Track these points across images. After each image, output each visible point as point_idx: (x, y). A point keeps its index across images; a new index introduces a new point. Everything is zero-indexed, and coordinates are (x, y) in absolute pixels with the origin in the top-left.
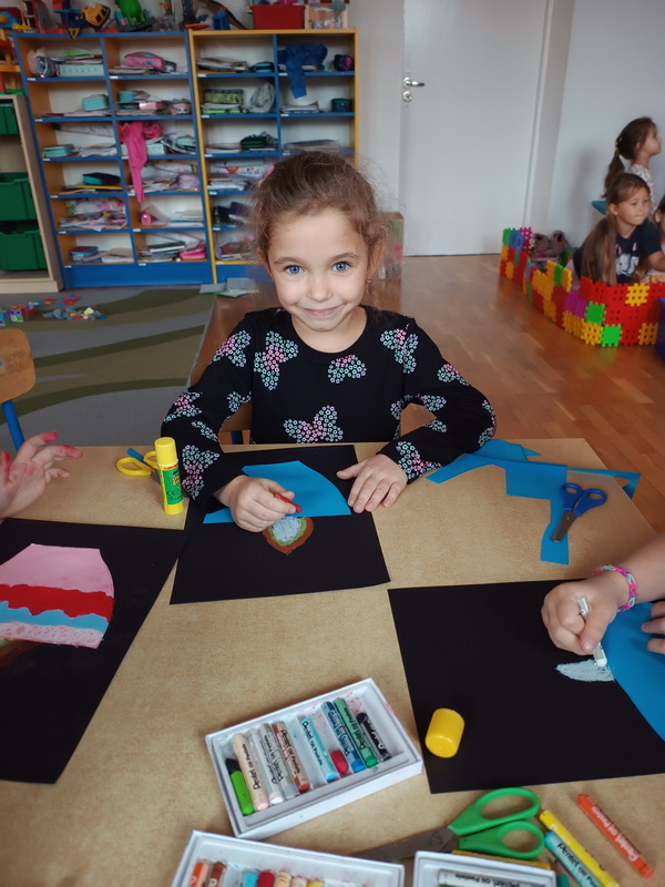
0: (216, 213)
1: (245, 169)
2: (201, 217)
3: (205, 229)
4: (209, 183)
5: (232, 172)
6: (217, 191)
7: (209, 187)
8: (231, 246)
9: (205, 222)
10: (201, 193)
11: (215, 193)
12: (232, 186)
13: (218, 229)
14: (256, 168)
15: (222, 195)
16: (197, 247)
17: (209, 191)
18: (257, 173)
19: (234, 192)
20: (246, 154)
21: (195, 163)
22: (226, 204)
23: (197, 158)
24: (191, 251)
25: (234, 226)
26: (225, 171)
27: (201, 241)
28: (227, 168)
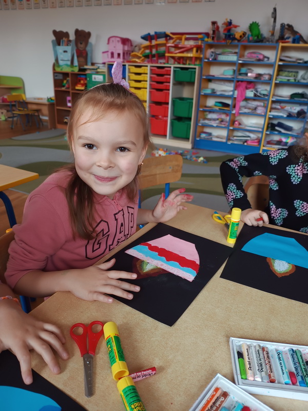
0: (270, 126)
1: (289, 108)
2: (262, 127)
3: (262, 132)
4: (270, 111)
5: (282, 108)
6: (273, 115)
7: (270, 113)
8: (272, 142)
9: (263, 129)
10: (265, 116)
11: (271, 117)
12: (281, 114)
13: (268, 133)
14: (295, 108)
15: (275, 118)
16: (256, 139)
17: (269, 115)
18: (295, 110)
19: (281, 117)
20: (292, 100)
21: (266, 102)
22: (275, 122)
23: (268, 100)
24: (253, 141)
25: (276, 133)
26: (279, 107)
27: (259, 137)
28: (281, 106)
